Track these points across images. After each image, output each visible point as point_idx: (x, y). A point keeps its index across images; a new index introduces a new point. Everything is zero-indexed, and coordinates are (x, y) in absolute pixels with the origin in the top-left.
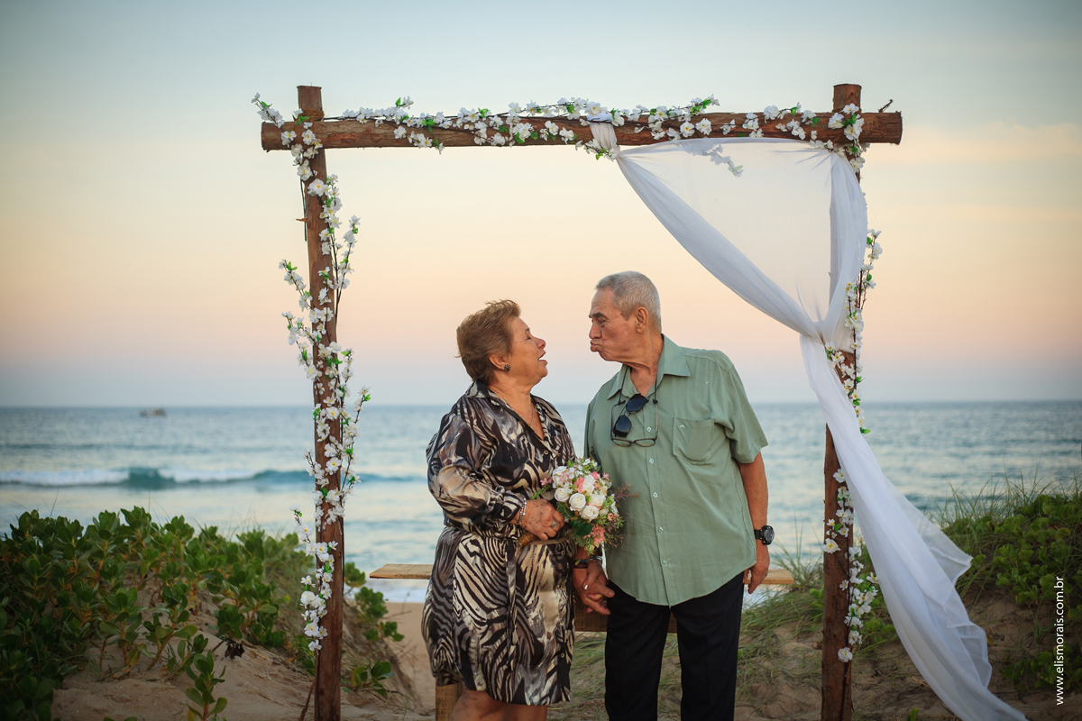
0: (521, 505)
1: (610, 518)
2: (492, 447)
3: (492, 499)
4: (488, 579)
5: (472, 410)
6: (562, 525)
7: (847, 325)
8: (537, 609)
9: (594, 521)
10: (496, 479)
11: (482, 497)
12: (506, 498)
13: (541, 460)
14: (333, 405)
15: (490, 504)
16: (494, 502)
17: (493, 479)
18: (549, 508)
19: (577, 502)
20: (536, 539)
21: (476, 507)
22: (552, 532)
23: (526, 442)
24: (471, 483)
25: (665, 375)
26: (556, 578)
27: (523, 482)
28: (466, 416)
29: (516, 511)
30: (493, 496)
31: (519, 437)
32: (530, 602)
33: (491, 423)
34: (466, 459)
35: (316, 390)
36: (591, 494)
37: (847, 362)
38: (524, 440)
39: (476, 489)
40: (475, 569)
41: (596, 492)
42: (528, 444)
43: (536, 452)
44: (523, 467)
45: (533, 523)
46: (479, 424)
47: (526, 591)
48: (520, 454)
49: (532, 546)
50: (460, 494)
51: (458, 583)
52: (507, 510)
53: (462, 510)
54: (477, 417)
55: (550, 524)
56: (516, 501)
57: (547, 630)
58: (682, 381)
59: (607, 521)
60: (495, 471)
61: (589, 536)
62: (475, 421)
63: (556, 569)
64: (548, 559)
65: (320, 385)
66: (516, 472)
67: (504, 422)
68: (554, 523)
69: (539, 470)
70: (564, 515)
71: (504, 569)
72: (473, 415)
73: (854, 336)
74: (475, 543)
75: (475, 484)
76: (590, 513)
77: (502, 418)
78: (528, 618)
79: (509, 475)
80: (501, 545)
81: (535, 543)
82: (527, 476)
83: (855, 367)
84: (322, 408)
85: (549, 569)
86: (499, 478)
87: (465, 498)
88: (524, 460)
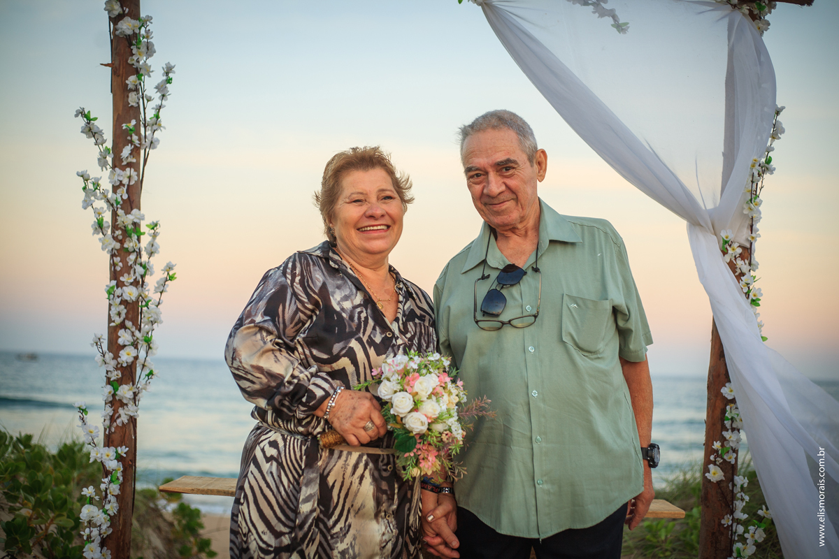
2: (313, 311)
3: (293, 376)
4: (284, 493)
5: (298, 265)
6: (383, 431)
7: (746, 212)
8: (348, 539)
12: (314, 380)
13: (378, 340)
14: (131, 284)
15: (290, 383)
16: (296, 381)
18: (367, 404)
20: (343, 442)
21: (273, 384)
22: (365, 437)
23: (363, 315)
24: (273, 350)
25: (552, 242)
26: (379, 502)
27: (344, 362)
28: (289, 271)
29: (323, 399)
30: (296, 373)
31: (355, 307)
32: (337, 529)
33: (319, 284)
34: (273, 320)
35: (113, 265)
37: (742, 256)
38: (360, 313)
39: (277, 360)
40: (269, 480)
42: (366, 318)
45: (342, 419)
46: (302, 283)
47: (332, 514)
48: (350, 326)
49: (344, 454)
50: (254, 363)
51: (246, 497)
52: (312, 395)
54: (302, 274)
55: (363, 424)
56: (326, 386)
58: (569, 249)
62: (298, 279)
63: (378, 488)
65: (117, 259)
66: (337, 348)
67: (339, 287)
68: (369, 425)
72: (298, 271)
73: (752, 226)
74: (273, 444)
75: (278, 354)
77: (338, 283)
78: (332, 550)
83: (750, 264)
84: (118, 286)
85: (368, 488)
87: (260, 369)
88: (353, 334)
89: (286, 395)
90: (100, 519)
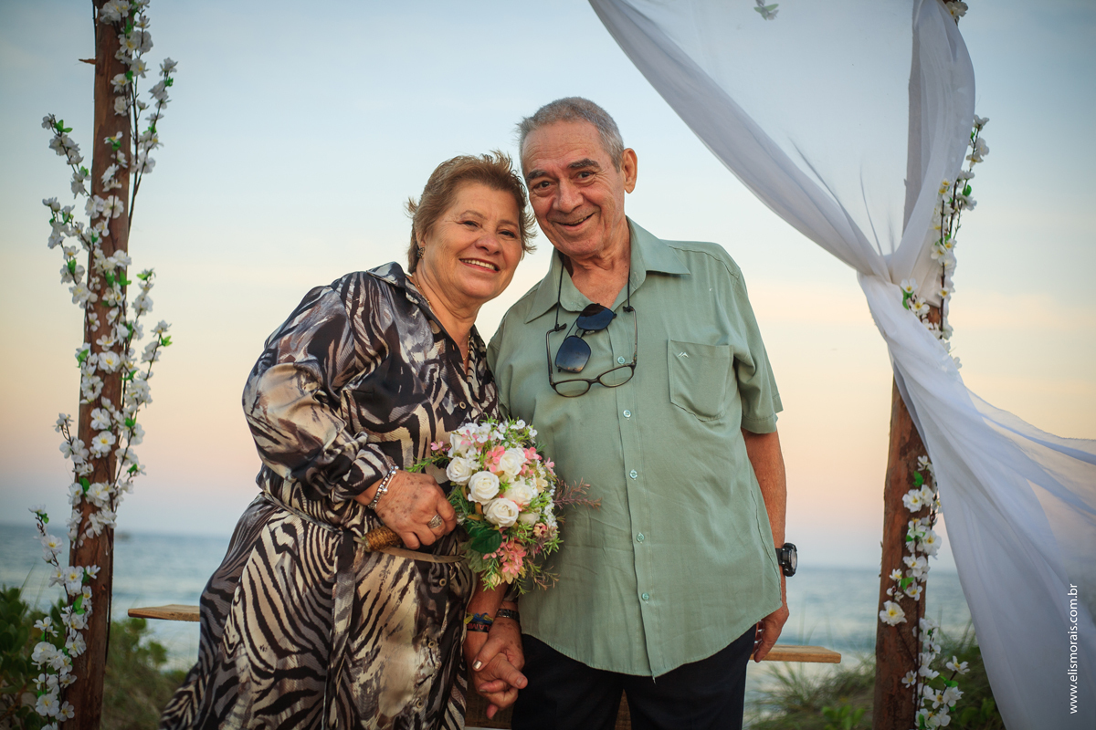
0: (384, 472)
1: (538, 532)
2: (373, 358)
3: (335, 444)
4: (295, 597)
5: (364, 293)
6: (451, 527)
8: (374, 668)
9: (508, 530)
10: (359, 412)
11: (321, 436)
12: (362, 453)
13: (450, 410)
14: (111, 349)
15: (330, 452)
16: (339, 451)
17: (354, 410)
18: (432, 492)
19: (483, 487)
20: (398, 543)
21: (306, 450)
22: (428, 536)
23: (437, 374)
24: (312, 405)
25: (649, 273)
26: (420, 625)
27: (402, 433)
28: (350, 297)
29: (372, 480)
30: (341, 441)
31: (428, 362)
32: (362, 654)
35: (88, 323)
36: (512, 480)
38: (433, 371)
39: (316, 418)
40: (278, 576)
41: (522, 479)
42: (439, 379)
43: (447, 395)
44: (414, 407)
45: (397, 511)
47: (359, 633)
48: (419, 387)
49: (386, 557)
50: (284, 417)
51: (242, 594)
52: (357, 473)
53: (281, 449)
55: (426, 518)
56: (378, 464)
57: (381, 710)
58: (671, 282)
59: (533, 536)
60: (362, 398)
61: (494, 556)
62: (360, 310)
63: (423, 607)
64: (412, 586)
65: (93, 316)
66: (397, 412)
67: (411, 332)
68: (435, 519)
69: (440, 424)
70: (457, 511)
71: (329, 586)
72: (362, 299)
74: (289, 529)
75: (318, 410)
76: (502, 513)
77: (412, 325)
78: (352, 681)
79: (384, 415)
80: (331, 541)
81: (394, 551)
82: (413, 426)
84: (93, 351)
85: (410, 605)
86: (364, 412)
87: (291, 427)
88: (420, 398)
89: (323, 467)
90: (59, 661)
